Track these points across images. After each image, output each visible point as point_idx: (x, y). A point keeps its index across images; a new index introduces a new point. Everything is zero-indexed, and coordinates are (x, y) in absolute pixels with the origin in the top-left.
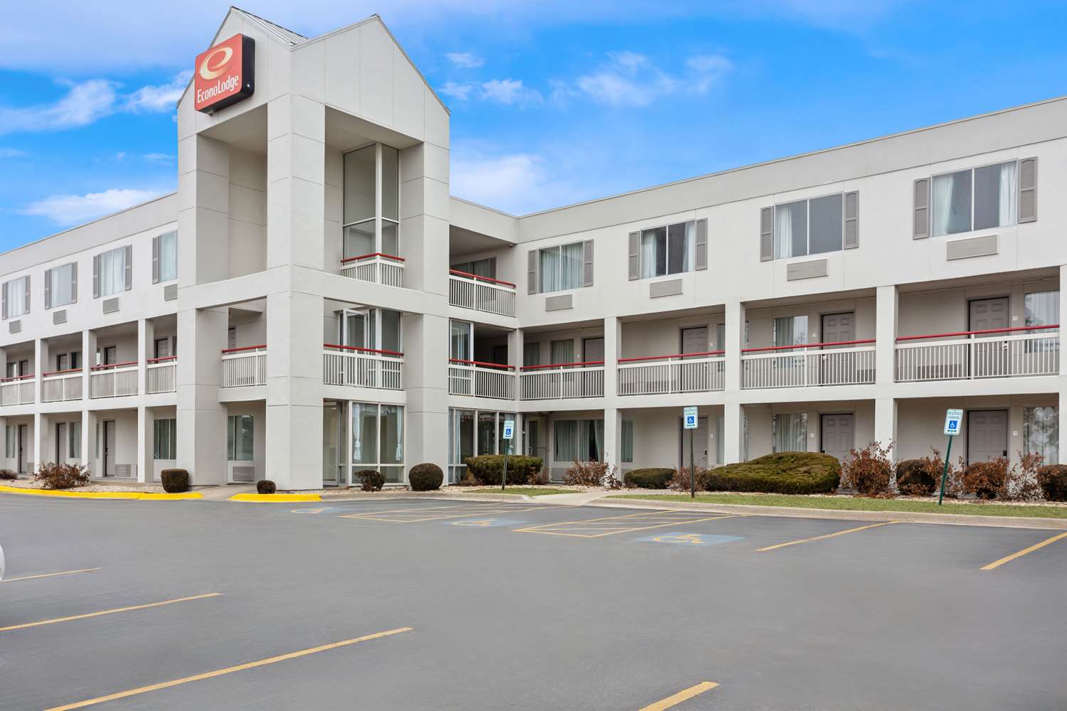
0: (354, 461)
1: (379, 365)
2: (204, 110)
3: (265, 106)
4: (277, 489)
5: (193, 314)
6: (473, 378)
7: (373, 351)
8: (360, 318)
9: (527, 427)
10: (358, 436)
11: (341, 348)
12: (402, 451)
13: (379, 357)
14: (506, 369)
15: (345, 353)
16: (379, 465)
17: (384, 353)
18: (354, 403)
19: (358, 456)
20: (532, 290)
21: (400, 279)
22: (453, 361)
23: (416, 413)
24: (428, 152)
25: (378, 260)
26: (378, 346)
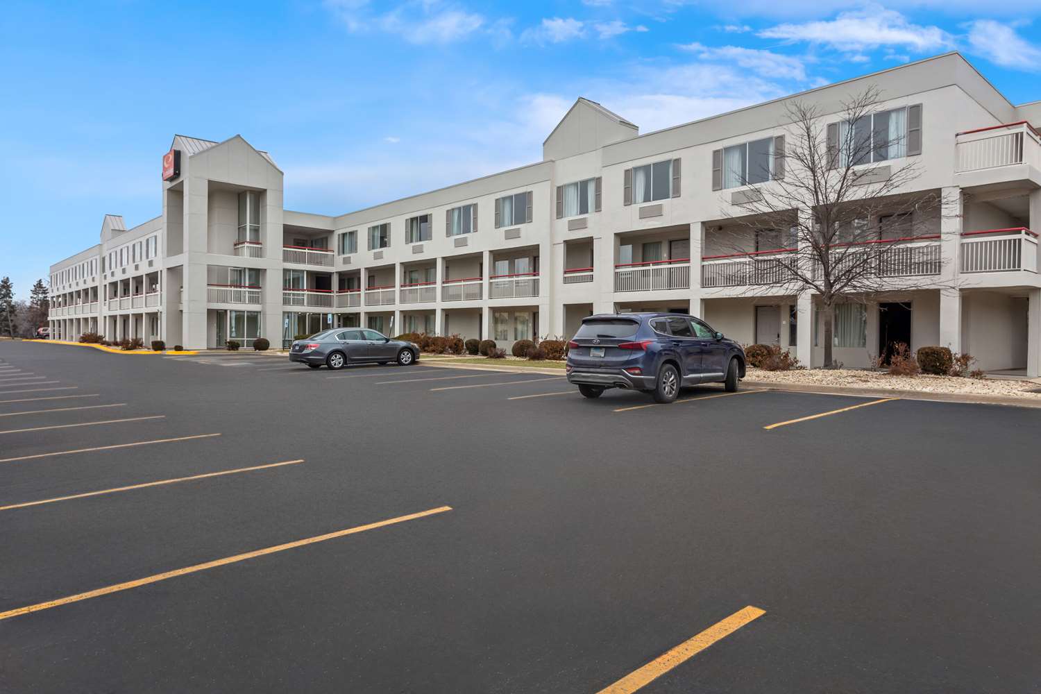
0: (231, 337)
1: (247, 293)
2: (166, 180)
3: (183, 181)
4: (184, 348)
5: (166, 270)
6: (305, 297)
7: (245, 287)
8: (240, 271)
9: (342, 321)
10: (233, 325)
11: (227, 286)
12: (260, 333)
13: (247, 289)
14: (330, 292)
15: (229, 289)
16: (245, 339)
17: (249, 287)
18: (230, 311)
19: (234, 335)
20: (339, 255)
21: (258, 253)
22: (284, 289)
23: (265, 314)
24: (268, 193)
25: (246, 245)
26: (247, 285)
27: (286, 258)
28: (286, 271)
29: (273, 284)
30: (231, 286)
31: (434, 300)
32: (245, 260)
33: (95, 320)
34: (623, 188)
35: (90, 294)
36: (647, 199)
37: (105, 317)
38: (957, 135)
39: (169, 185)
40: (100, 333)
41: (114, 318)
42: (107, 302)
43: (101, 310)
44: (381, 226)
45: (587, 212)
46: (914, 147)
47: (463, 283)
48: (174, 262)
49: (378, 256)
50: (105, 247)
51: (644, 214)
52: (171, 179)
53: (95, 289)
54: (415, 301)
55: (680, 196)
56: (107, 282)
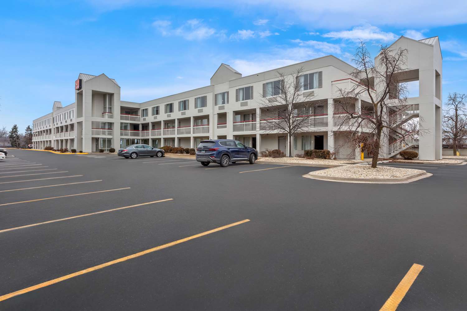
1: (107, 131)
2: (76, 90)
3: (82, 90)
4: (83, 152)
5: (77, 123)
6: (129, 133)
7: (106, 129)
9: (143, 141)
10: (102, 143)
11: (99, 129)
12: (112, 146)
13: (107, 130)
14: (139, 131)
16: (106, 148)
17: (108, 129)
18: (101, 138)
19: (102, 147)
20: (142, 117)
21: (111, 117)
22: (121, 130)
23: (114, 139)
24: (115, 95)
25: (106, 114)
26: (107, 128)
27: (122, 118)
28: (121, 123)
29: (117, 128)
30: (101, 129)
31: (174, 134)
32: (106, 119)
33: (50, 141)
34: (235, 96)
35: (49, 131)
36: (243, 100)
37: (54, 140)
38: (332, 82)
39: (78, 92)
40: (52, 146)
41: (58, 141)
42: (55, 134)
43: (53, 137)
44: (156, 107)
45: (225, 104)
46: (320, 85)
47: (184, 128)
48: (80, 120)
49: (155, 118)
50: (54, 114)
51: (242, 105)
52: (78, 90)
53: (50, 130)
54: (168, 134)
55: (253, 99)
56: (55, 127)
